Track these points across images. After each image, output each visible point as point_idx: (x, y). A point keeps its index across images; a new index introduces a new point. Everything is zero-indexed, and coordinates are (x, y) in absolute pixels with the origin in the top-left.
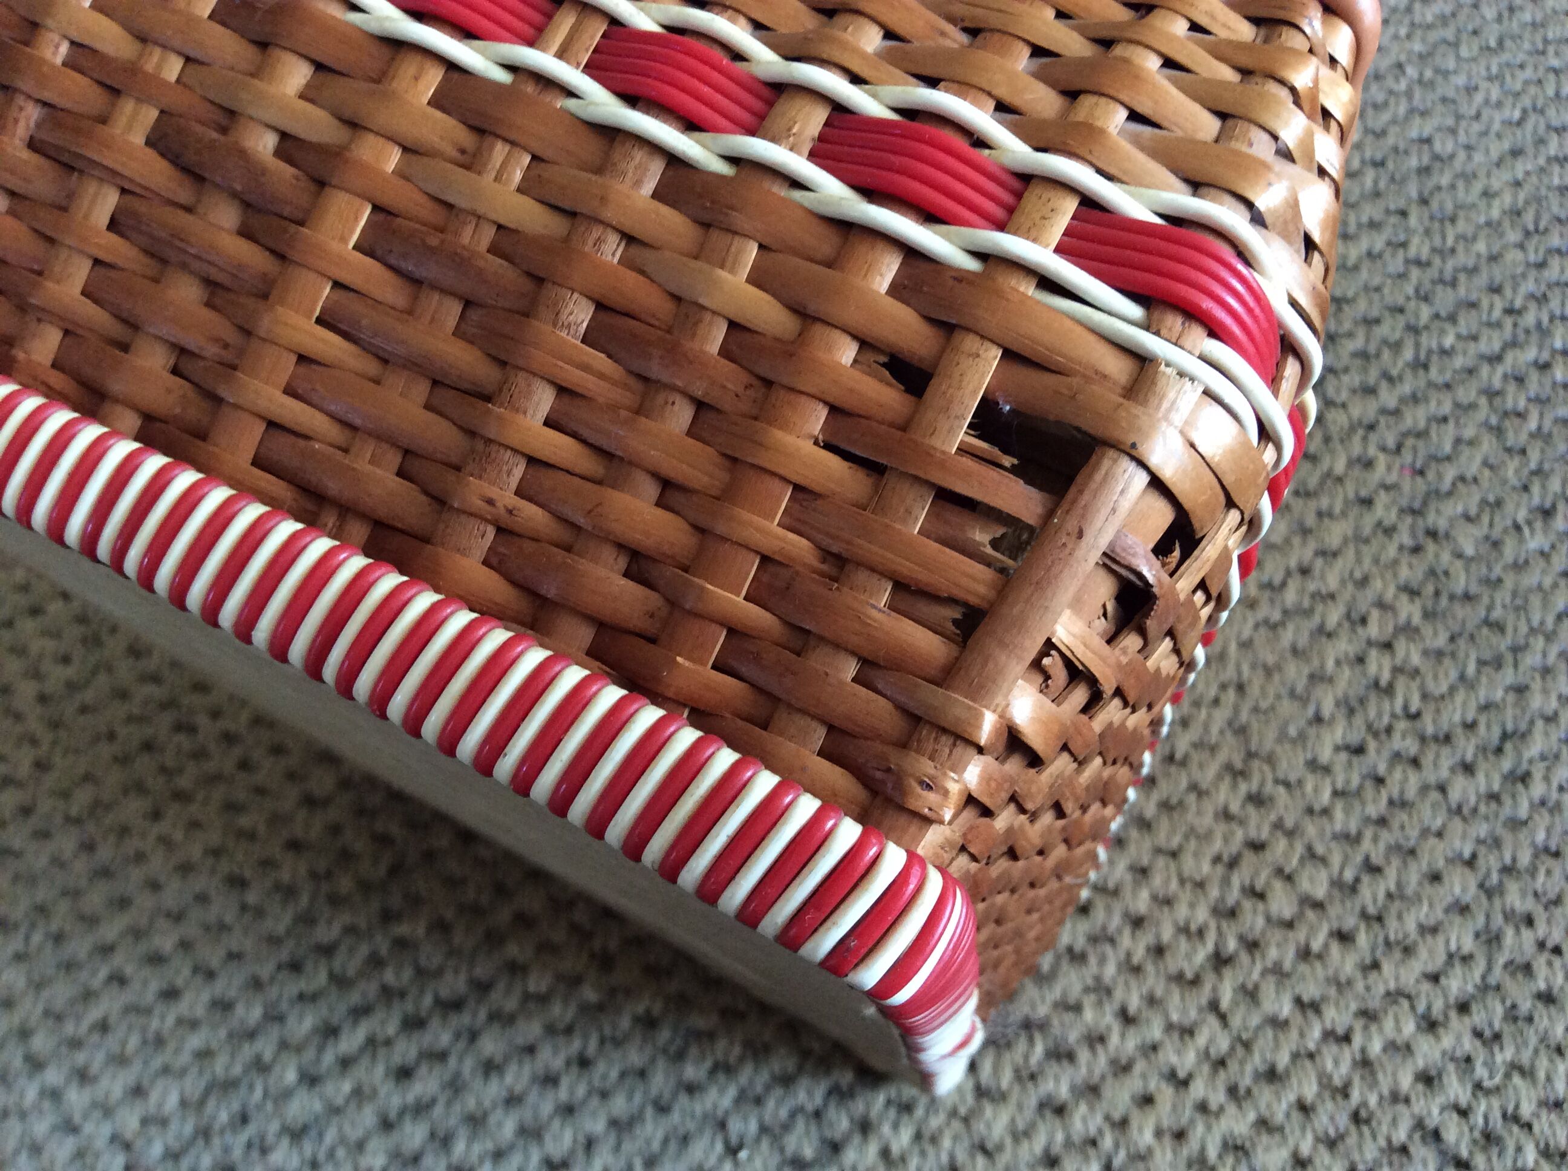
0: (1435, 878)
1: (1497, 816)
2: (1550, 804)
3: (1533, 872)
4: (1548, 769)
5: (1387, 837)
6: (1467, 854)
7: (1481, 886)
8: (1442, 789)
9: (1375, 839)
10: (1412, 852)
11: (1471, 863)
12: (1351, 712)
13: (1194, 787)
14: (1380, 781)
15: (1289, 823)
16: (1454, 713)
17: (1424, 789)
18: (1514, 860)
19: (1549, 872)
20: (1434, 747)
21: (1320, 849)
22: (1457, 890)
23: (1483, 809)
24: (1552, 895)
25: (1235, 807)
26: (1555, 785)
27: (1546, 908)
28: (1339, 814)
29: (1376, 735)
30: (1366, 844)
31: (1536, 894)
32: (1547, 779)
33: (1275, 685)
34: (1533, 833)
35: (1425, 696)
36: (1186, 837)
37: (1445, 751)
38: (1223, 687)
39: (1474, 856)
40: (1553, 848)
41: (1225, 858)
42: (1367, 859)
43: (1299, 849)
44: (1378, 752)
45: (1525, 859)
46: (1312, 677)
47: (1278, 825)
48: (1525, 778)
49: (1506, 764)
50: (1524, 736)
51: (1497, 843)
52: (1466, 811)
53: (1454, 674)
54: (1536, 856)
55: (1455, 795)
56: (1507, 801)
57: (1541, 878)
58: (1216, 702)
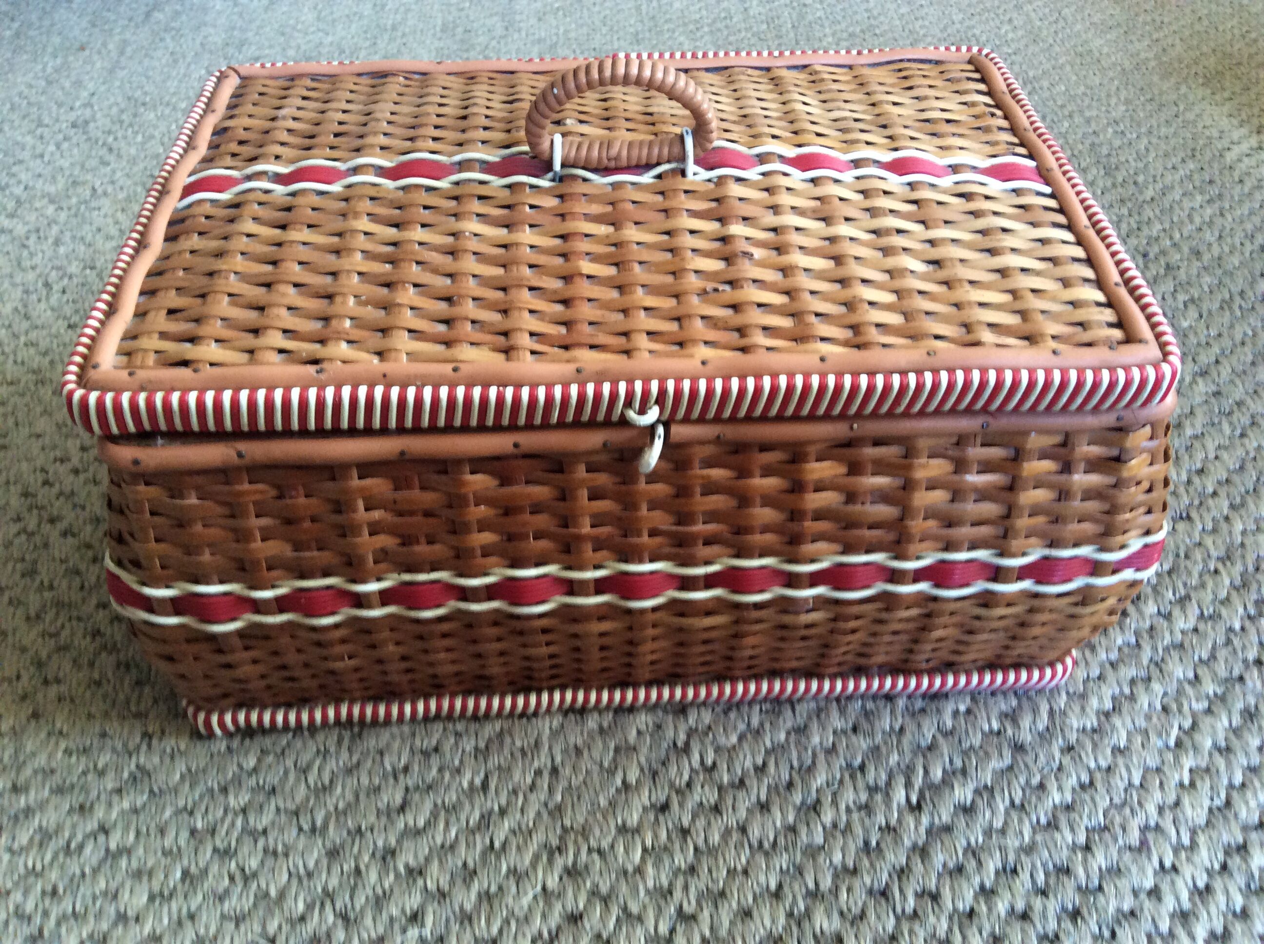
0: (747, 914)
1: (795, 844)
2: (842, 826)
3: (835, 891)
4: (834, 794)
5: (697, 885)
6: (773, 886)
7: (790, 915)
8: (743, 830)
9: (686, 888)
10: (722, 894)
11: (777, 895)
12: (654, 774)
13: (513, 872)
14: (685, 832)
15: (604, 889)
16: (746, 761)
17: (727, 833)
18: (817, 884)
19: (849, 890)
20: (730, 791)
21: (634, 908)
22: (767, 923)
23: (781, 841)
24: (856, 910)
25: (553, 882)
26: (843, 807)
27: (852, 924)
28: (650, 870)
29: (678, 792)
30: (678, 894)
31: (842, 914)
32: (835, 803)
33: (585, 763)
34: (830, 855)
35: (718, 750)
36: (507, 922)
37: (741, 795)
38: (538, 773)
39: (780, 886)
40: (851, 865)
41: (546, 934)
42: (680, 910)
43: (615, 911)
44: (681, 805)
45: (826, 883)
46: (617, 750)
47: (594, 893)
48: (815, 807)
49: (797, 798)
50: (811, 770)
51: (800, 871)
52: (766, 845)
53: (742, 727)
54: (836, 876)
55: (755, 832)
56: (803, 831)
57: (844, 895)
58: (533, 787)
